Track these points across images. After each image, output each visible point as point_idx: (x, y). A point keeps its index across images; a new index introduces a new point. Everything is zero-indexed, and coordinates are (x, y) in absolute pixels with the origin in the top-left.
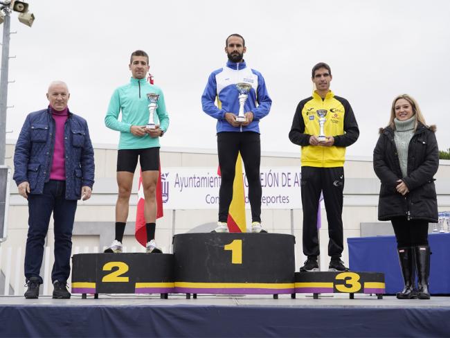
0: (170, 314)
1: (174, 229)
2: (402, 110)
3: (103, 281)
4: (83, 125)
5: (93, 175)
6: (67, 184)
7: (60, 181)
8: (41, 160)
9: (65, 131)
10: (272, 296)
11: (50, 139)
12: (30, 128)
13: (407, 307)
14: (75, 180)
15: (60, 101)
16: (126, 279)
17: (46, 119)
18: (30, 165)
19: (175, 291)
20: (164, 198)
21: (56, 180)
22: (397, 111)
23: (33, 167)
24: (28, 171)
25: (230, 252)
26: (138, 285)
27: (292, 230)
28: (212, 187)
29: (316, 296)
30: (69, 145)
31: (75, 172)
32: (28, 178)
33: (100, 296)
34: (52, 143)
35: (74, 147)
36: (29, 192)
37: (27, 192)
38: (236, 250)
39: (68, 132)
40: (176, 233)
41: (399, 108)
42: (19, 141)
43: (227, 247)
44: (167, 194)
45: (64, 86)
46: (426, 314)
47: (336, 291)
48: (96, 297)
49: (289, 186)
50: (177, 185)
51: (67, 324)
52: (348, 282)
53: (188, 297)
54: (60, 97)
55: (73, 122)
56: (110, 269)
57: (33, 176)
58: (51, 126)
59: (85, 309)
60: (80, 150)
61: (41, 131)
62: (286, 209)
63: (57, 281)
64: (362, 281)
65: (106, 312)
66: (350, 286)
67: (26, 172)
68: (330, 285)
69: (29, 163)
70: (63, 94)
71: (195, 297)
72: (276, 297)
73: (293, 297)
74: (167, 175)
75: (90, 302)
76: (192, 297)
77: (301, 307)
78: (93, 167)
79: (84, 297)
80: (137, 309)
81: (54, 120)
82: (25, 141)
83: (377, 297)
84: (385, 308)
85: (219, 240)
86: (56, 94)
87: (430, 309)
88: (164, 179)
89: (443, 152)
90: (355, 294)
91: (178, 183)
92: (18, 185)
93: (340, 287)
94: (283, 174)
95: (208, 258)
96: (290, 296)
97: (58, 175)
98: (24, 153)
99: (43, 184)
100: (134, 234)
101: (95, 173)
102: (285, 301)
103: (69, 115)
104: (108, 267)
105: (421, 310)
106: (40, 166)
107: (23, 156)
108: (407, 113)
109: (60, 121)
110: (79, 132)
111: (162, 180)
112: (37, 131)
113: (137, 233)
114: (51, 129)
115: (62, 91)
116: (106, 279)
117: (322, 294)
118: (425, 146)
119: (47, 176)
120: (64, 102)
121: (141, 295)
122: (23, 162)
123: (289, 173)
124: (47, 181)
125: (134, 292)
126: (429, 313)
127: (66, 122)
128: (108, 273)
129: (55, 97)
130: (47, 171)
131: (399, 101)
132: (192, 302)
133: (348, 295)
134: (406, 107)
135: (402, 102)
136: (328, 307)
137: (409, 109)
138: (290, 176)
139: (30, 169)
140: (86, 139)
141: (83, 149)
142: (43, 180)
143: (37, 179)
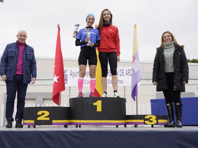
0: (69, 134)
1: (70, 96)
2: (167, 38)
3: (38, 119)
4: (32, 50)
5: (36, 72)
6: (24, 77)
7: (20, 75)
8: (12, 65)
9: (24, 53)
10: (115, 126)
11: (16, 56)
12: (7, 51)
13: (177, 131)
14: (28, 75)
15: (23, 39)
16: (48, 119)
17: (15, 47)
18: (7, 68)
19: (71, 124)
20: (65, 82)
21: (18, 75)
22: (164, 39)
23: (9, 68)
24: (6, 70)
25: (96, 106)
26: (54, 121)
27: (125, 96)
28: (87, 76)
29: (136, 126)
30: (25, 59)
31: (28, 71)
32: (6, 74)
33: (37, 126)
34: (17, 58)
35: (28, 60)
36: (6, 79)
37: (5, 79)
38: (99, 105)
39: (25, 53)
40: (71, 98)
41: (165, 37)
42: (2, 56)
43: (94, 104)
44: (67, 80)
45: (25, 33)
46: (187, 134)
47: (145, 124)
48: (34, 127)
49: (123, 76)
50: (71, 75)
51: (22, 139)
52: (151, 120)
53: (77, 127)
54: (23, 37)
55: (27, 49)
56: (41, 114)
57: (8, 72)
58: (17, 50)
59: (30, 132)
60: (30, 62)
61: (12, 52)
62: (122, 87)
63: (17, 120)
64: (157, 119)
65: (39, 134)
66: (151, 121)
67: (5, 71)
68: (142, 121)
69: (7, 66)
70: (24, 36)
71: (80, 126)
72: (117, 126)
73: (125, 126)
74: (66, 71)
75: (32, 129)
76: (78, 127)
77: (129, 131)
78: (36, 69)
79: (29, 127)
80: (54, 132)
81: (18, 47)
82: (5, 57)
83: (164, 127)
84: (167, 131)
85: (91, 100)
86: (21, 36)
87: (188, 131)
88: (65, 73)
89: (195, 60)
90: (154, 125)
91: (72, 75)
92: (1, 76)
93: (147, 122)
94: (120, 70)
95: (86, 109)
96: (124, 126)
97: (19, 72)
98: (5, 62)
99: (13, 76)
100: (52, 98)
101: (37, 72)
102: (121, 128)
103: (26, 45)
104: (40, 113)
105: (184, 132)
106: (11, 68)
107: (4, 63)
108: (169, 39)
109: (22, 48)
110: (30, 53)
111: (64, 73)
112: (10, 52)
113: (53, 97)
114: (17, 51)
115: (24, 35)
116: (39, 119)
117: (139, 125)
118: (180, 56)
119: (15, 73)
120: (24, 40)
121: (55, 126)
122: (4, 66)
123: (123, 70)
124: (15, 75)
125: (52, 125)
126: (188, 133)
127: (24, 49)
128: (40, 116)
129: (20, 37)
130: (15, 71)
131: (165, 34)
132: (78, 129)
133: (151, 125)
134: (169, 37)
135: (167, 34)
136: (141, 131)
137: (170, 37)
138: (124, 71)
139: (7, 69)
140: (33, 57)
141: (31, 61)
142: (12, 74)
143: (10, 74)
